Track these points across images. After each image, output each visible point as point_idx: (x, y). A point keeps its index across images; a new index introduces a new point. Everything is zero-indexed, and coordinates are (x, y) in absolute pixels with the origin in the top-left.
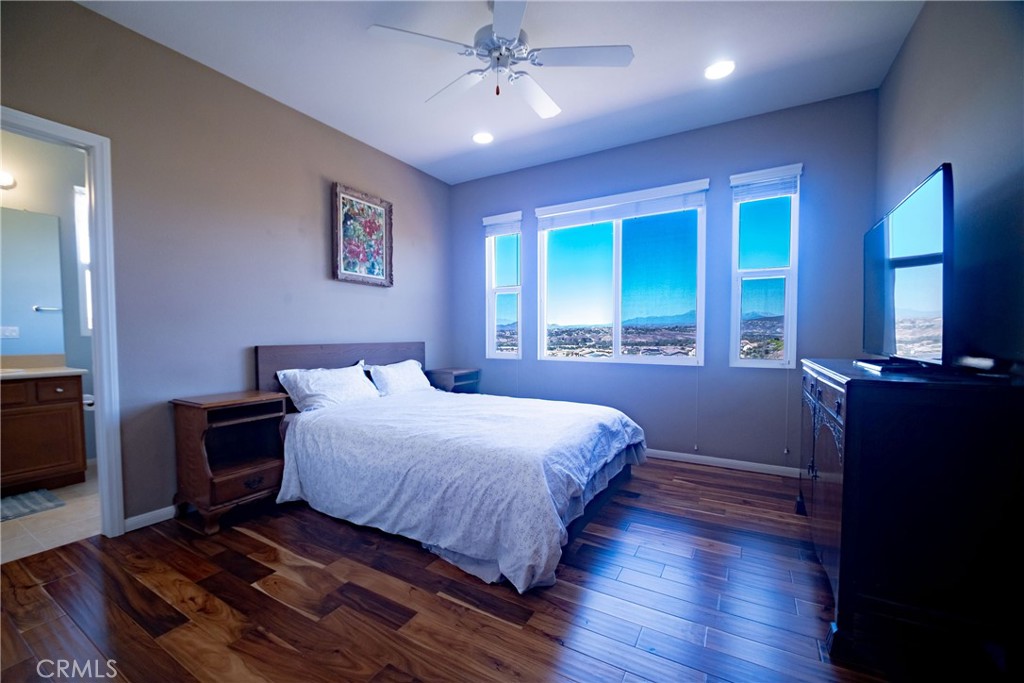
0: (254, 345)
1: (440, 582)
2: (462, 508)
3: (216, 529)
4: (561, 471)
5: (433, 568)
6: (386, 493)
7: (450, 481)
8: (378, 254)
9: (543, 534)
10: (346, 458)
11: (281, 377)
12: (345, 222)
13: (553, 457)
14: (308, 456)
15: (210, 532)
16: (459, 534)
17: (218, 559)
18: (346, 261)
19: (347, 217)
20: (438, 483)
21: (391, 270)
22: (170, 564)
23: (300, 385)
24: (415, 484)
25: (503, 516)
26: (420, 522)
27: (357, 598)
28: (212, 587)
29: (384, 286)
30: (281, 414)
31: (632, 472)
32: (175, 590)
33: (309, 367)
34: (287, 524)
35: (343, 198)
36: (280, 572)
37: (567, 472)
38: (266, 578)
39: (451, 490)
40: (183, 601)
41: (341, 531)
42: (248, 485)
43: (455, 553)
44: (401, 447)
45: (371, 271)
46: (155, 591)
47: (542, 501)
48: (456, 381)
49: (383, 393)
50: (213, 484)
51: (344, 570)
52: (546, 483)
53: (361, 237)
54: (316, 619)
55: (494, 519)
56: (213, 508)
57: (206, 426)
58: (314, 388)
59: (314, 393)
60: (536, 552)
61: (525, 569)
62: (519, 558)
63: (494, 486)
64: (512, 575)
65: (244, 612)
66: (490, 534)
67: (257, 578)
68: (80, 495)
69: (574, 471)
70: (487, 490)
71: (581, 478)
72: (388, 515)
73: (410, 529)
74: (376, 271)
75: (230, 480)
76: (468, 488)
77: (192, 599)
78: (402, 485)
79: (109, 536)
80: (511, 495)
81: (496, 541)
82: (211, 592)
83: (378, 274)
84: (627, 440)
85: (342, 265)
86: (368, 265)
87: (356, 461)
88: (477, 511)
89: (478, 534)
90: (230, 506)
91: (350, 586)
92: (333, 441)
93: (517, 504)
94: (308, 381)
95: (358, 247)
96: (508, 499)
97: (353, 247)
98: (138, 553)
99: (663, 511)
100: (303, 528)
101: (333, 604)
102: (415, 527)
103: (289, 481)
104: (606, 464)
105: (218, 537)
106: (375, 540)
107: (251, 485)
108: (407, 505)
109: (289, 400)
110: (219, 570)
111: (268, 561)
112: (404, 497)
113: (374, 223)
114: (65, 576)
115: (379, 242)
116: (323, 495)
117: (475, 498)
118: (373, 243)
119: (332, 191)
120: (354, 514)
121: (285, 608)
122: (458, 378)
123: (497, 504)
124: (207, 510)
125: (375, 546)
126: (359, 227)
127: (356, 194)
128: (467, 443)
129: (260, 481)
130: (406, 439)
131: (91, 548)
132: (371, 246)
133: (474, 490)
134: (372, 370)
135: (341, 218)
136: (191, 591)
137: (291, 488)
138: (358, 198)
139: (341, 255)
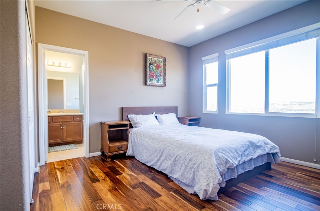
0: (122, 107)
1: (172, 189)
2: (181, 164)
3: (110, 160)
4: (223, 156)
5: (171, 184)
6: (157, 156)
7: (177, 154)
8: (161, 76)
9: (211, 178)
10: (146, 143)
11: (129, 117)
12: (149, 66)
13: (220, 151)
14: (135, 142)
15: (108, 160)
16: (180, 174)
17: (109, 168)
18: (150, 79)
19: (150, 64)
20: (174, 154)
21: (165, 81)
22: (98, 167)
23: (134, 120)
24: (166, 154)
25: (196, 169)
26: (167, 167)
27: (144, 187)
28: (107, 174)
29: (162, 87)
30: (128, 128)
31: (272, 167)
32: (99, 173)
33: (137, 114)
34: (128, 162)
35: (149, 58)
36: (124, 174)
37: (226, 157)
38: (120, 175)
39: (178, 158)
40: (100, 176)
41: (143, 167)
42: (118, 148)
43: (179, 181)
44: (162, 141)
45: (158, 82)
46: (94, 172)
47: (211, 166)
48: (189, 121)
49: (161, 124)
50: (109, 146)
51: (142, 178)
52: (214, 160)
53: (155, 70)
54: (131, 189)
55: (193, 170)
56: (109, 153)
57: (108, 130)
58: (138, 121)
59: (138, 122)
60: (208, 185)
61: (203, 190)
62: (201, 186)
63: (193, 158)
64: (198, 192)
65: (113, 182)
66: (191, 176)
67: (118, 175)
68: (81, 147)
69: (231, 158)
70: (190, 159)
71: (234, 161)
72: (157, 164)
73: (164, 169)
74: (160, 82)
75: (113, 146)
76: (184, 158)
77: (102, 176)
78: (162, 154)
79: (86, 157)
80: (199, 162)
81: (193, 179)
82: (106, 175)
83: (160, 83)
84: (267, 150)
85: (148, 80)
86: (157, 80)
87: (148, 144)
88: (187, 166)
89: (187, 175)
90: (113, 154)
91: (143, 183)
92: (142, 137)
93: (201, 166)
94: (137, 118)
95: (154, 74)
96: (198, 163)
97: (152, 74)
98: (92, 163)
99: (285, 185)
100: (132, 164)
101: (137, 186)
102: (166, 169)
103: (130, 149)
104: (251, 159)
105: (110, 162)
106: (153, 172)
107: (119, 148)
108: (163, 161)
109: (131, 124)
110: (109, 170)
111: (121, 171)
112: (162, 158)
113: (159, 65)
114: (76, 165)
115: (161, 72)
116: (139, 155)
117: (186, 161)
118: (159, 72)
119: (145, 56)
120: (147, 162)
121: (124, 184)
122: (190, 120)
123: (194, 165)
124: (108, 154)
125: (153, 173)
126: (154, 67)
127: (153, 56)
128: (185, 142)
129: (121, 148)
130: (164, 139)
131: (82, 159)
132: (158, 73)
133: (186, 158)
134: (157, 116)
135: (148, 65)
136: (102, 174)
137: (130, 152)
138: (154, 57)
139: (148, 77)
